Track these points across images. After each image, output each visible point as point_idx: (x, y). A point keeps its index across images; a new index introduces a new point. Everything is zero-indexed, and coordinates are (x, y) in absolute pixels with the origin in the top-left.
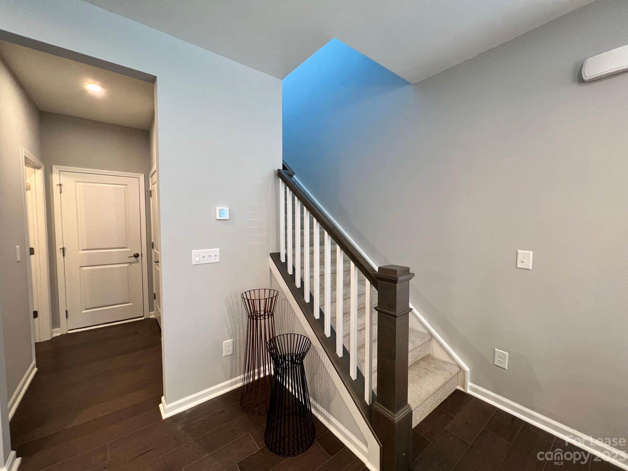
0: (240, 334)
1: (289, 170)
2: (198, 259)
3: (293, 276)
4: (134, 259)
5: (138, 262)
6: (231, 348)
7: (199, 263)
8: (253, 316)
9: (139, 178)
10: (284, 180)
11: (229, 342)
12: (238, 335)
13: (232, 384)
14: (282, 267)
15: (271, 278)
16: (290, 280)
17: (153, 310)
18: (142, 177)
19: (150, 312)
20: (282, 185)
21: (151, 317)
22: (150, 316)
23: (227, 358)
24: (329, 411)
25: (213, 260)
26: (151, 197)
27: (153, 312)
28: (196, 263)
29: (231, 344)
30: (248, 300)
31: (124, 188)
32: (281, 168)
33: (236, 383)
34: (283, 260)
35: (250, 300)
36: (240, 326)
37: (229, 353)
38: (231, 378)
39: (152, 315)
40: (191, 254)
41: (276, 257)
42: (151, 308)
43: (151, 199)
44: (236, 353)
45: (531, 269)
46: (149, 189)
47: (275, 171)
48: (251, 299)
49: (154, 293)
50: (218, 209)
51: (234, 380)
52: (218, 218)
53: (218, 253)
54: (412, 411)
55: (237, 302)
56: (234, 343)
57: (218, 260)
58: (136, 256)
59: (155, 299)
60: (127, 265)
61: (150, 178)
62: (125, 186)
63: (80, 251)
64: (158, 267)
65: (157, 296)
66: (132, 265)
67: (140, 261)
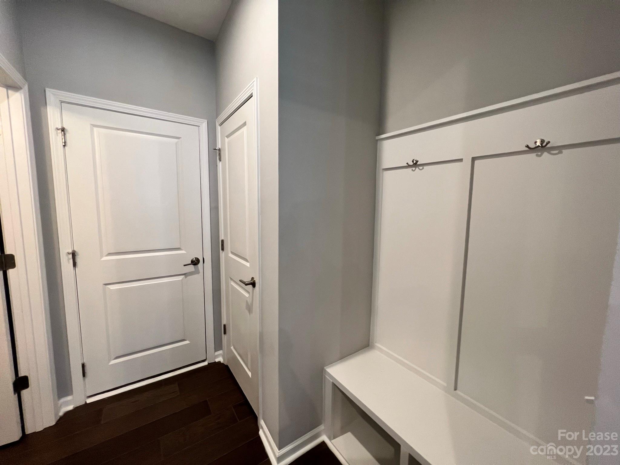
4: (192, 268)
5: (197, 272)
9: (199, 126)
17: (220, 350)
18: (204, 125)
19: (215, 352)
21: (217, 361)
22: (215, 359)
26: (219, 160)
27: (221, 352)
31: (176, 143)
39: (219, 356)
42: (218, 346)
43: (220, 165)
46: (216, 145)
49: (223, 323)
58: (195, 262)
59: (225, 333)
60: (180, 278)
61: (219, 128)
62: (176, 140)
63: (104, 256)
64: (248, 292)
65: (230, 329)
66: (189, 277)
67: (201, 270)
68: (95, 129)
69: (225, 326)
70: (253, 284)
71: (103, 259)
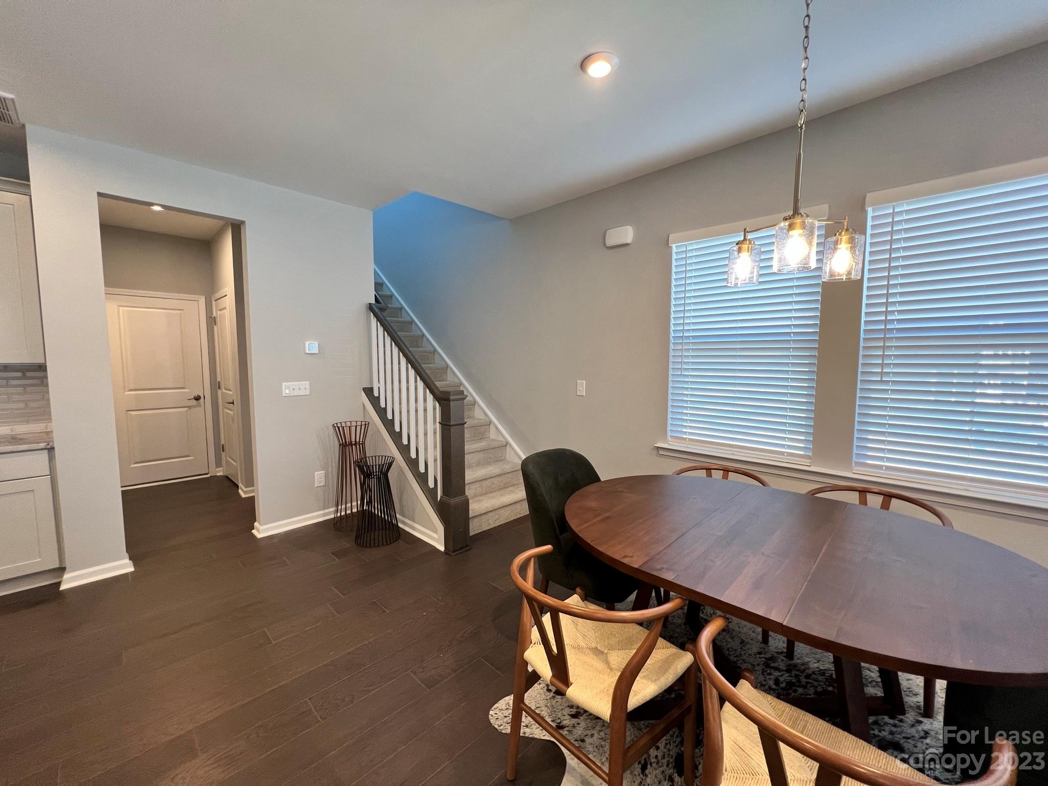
0: (332, 467)
1: (381, 304)
2: (287, 391)
3: (385, 409)
4: (195, 402)
5: (199, 406)
6: (323, 479)
7: (289, 395)
8: (345, 446)
9: (198, 301)
10: (376, 315)
11: (321, 474)
12: (330, 468)
13: (324, 515)
14: (375, 401)
15: (364, 413)
16: (382, 412)
17: (221, 466)
18: (202, 300)
19: (216, 467)
20: (374, 321)
21: (218, 474)
22: (216, 473)
23: (320, 488)
24: (413, 521)
25: (302, 393)
26: (215, 325)
27: (221, 469)
28: (287, 395)
29: (323, 475)
30: (339, 428)
31: (180, 314)
32: (373, 301)
33: (328, 514)
34: (376, 394)
35: (340, 428)
36: (332, 460)
37: (322, 484)
38: (324, 508)
39: (219, 471)
40: (282, 387)
41: (369, 391)
42: (218, 464)
43: (215, 328)
44: (328, 484)
45: (584, 395)
46: (212, 314)
47: (367, 304)
48: (342, 427)
49: (221, 444)
50: (307, 344)
51: (326, 511)
52: (307, 351)
53: (308, 387)
54: (468, 500)
55: (329, 435)
56: (326, 476)
57: (308, 393)
58: (197, 398)
59: (223, 451)
60: (185, 409)
61: (214, 303)
62: (180, 312)
63: (127, 390)
64: (231, 410)
65: (226, 448)
66: (192, 409)
67: (203, 405)
68: (121, 308)
69: (223, 445)
70: (233, 403)
71: (126, 393)
